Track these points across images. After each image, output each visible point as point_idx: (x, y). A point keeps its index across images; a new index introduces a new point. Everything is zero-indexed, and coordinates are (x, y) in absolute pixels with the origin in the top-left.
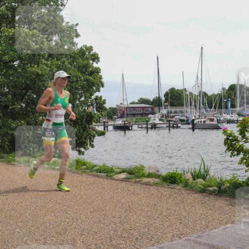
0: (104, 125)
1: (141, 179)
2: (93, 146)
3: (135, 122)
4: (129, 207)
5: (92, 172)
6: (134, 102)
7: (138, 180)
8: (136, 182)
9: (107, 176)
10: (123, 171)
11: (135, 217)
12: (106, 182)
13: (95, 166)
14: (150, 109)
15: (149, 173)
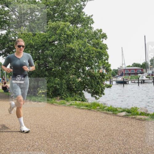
0: (110, 81)
1: (136, 116)
2: (104, 94)
3: (131, 79)
4: (129, 134)
5: (104, 111)
6: (130, 66)
7: (134, 117)
8: (132, 118)
9: (113, 113)
10: (124, 111)
11: (133, 141)
12: (112, 117)
13: (105, 107)
14: (140, 70)
15: (141, 112)
